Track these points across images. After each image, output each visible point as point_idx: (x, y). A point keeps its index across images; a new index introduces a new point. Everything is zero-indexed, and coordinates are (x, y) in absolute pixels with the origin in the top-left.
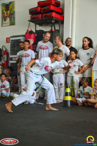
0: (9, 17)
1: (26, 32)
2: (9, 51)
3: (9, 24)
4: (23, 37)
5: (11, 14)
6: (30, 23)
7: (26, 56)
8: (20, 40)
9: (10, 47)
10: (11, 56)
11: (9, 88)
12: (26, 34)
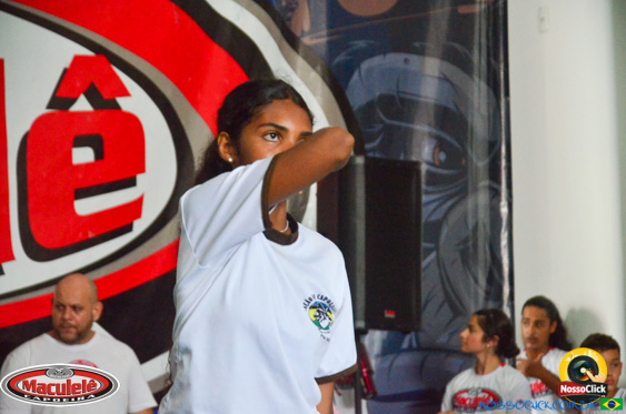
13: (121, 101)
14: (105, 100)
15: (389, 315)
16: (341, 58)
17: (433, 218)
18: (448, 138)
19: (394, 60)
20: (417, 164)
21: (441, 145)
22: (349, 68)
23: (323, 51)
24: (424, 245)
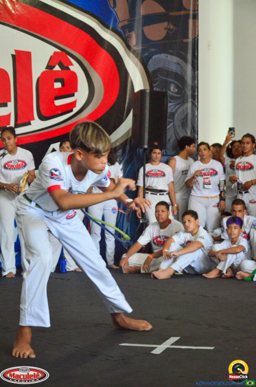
13: (70, 67)
14: (65, 67)
15: (156, 144)
16: (146, 54)
17: (173, 111)
18: (179, 84)
19: (163, 56)
21: (177, 87)
22: (149, 58)
23: (140, 52)
24: (168, 120)
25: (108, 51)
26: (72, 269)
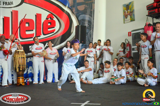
0: (129, 14)
1: (145, 25)
2: (131, 43)
3: (130, 20)
4: (143, 30)
5: (131, 12)
6: (148, 17)
7: (144, 47)
8: (140, 32)
9: (132, 39)
10: (133, 47)
11: (133, 73)
12: (145, 27)
13: (53, 19)
14: (52, 19)
15: (83, 42)
16: (78, 15)
19: (84, 15)
20: (86, 26)
21: (88, 24)
22: (79, 16)
24: (86, 35)
25: (66, 14)
26: (57, 81)
